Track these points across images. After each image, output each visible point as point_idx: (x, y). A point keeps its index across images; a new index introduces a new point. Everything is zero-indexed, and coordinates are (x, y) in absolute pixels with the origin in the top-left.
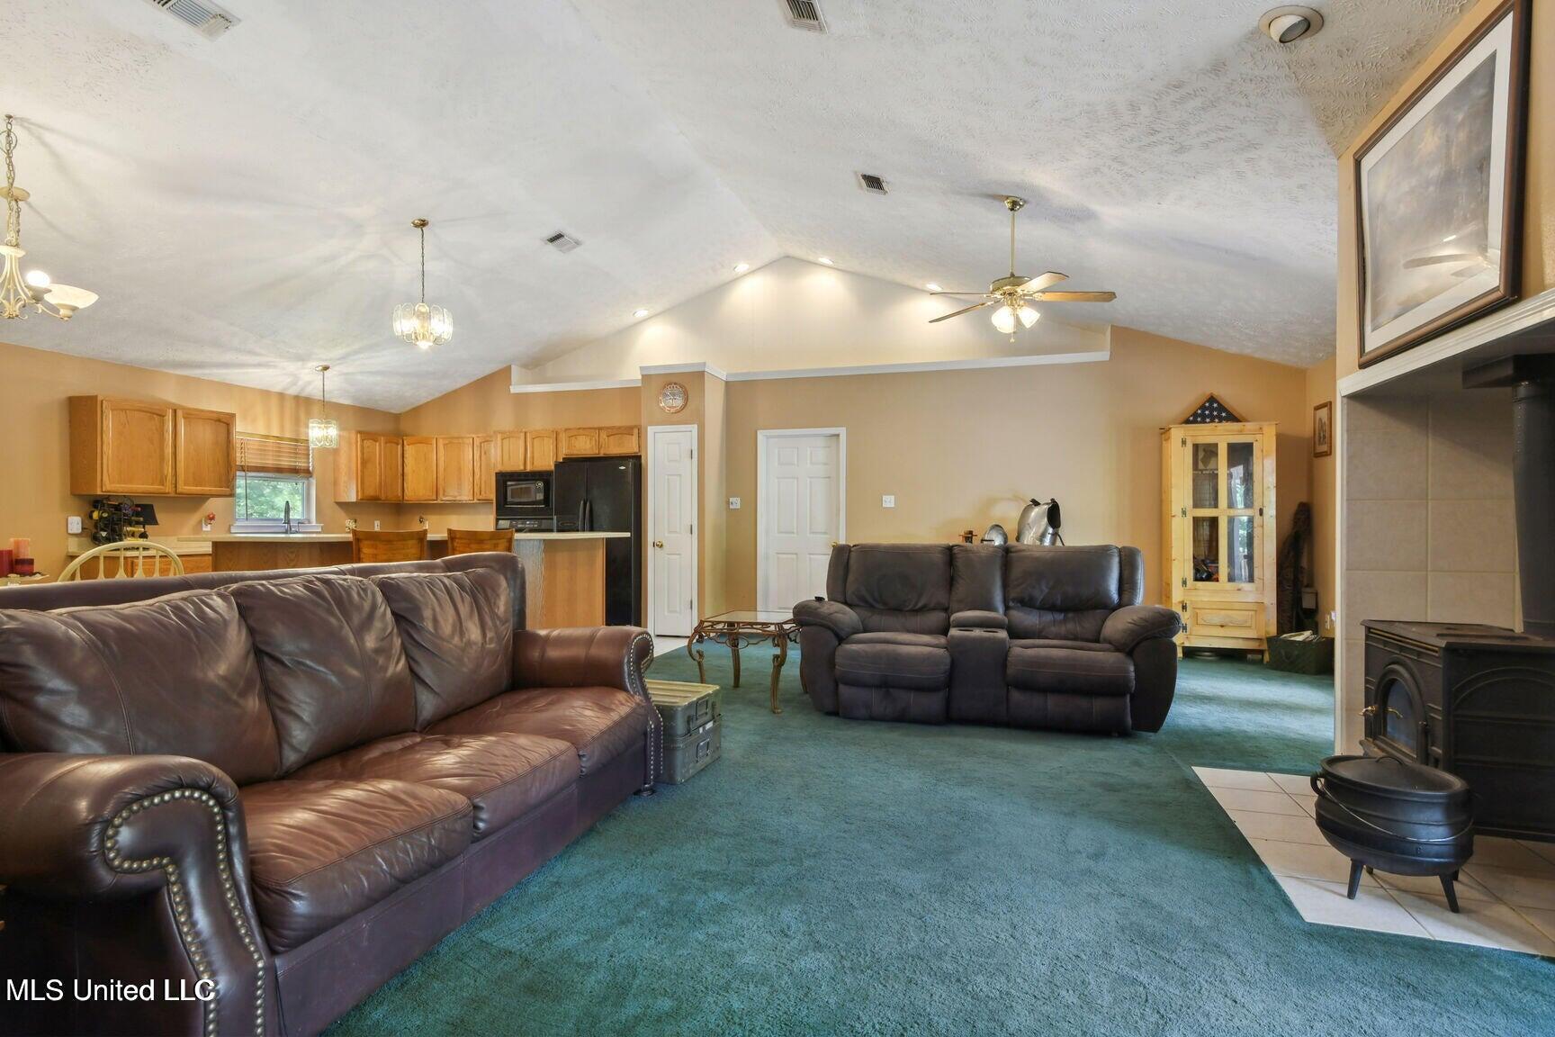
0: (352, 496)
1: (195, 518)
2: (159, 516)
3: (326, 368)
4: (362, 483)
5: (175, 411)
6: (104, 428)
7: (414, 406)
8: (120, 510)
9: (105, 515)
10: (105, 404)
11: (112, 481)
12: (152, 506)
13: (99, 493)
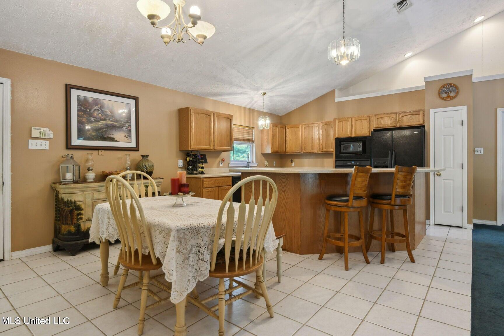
0: (268, 151)
1: (218, 160)
2: (208, 160)
3: (265, 94)
4: (273, 144)
5: (214, 114)
6: (192, 121)
7: (288, 112)
8: (196, 157)
9: (191, 159)
10: (192, 110)
11: (194, 145)
12: (205, 155)
13: (190, 149)
